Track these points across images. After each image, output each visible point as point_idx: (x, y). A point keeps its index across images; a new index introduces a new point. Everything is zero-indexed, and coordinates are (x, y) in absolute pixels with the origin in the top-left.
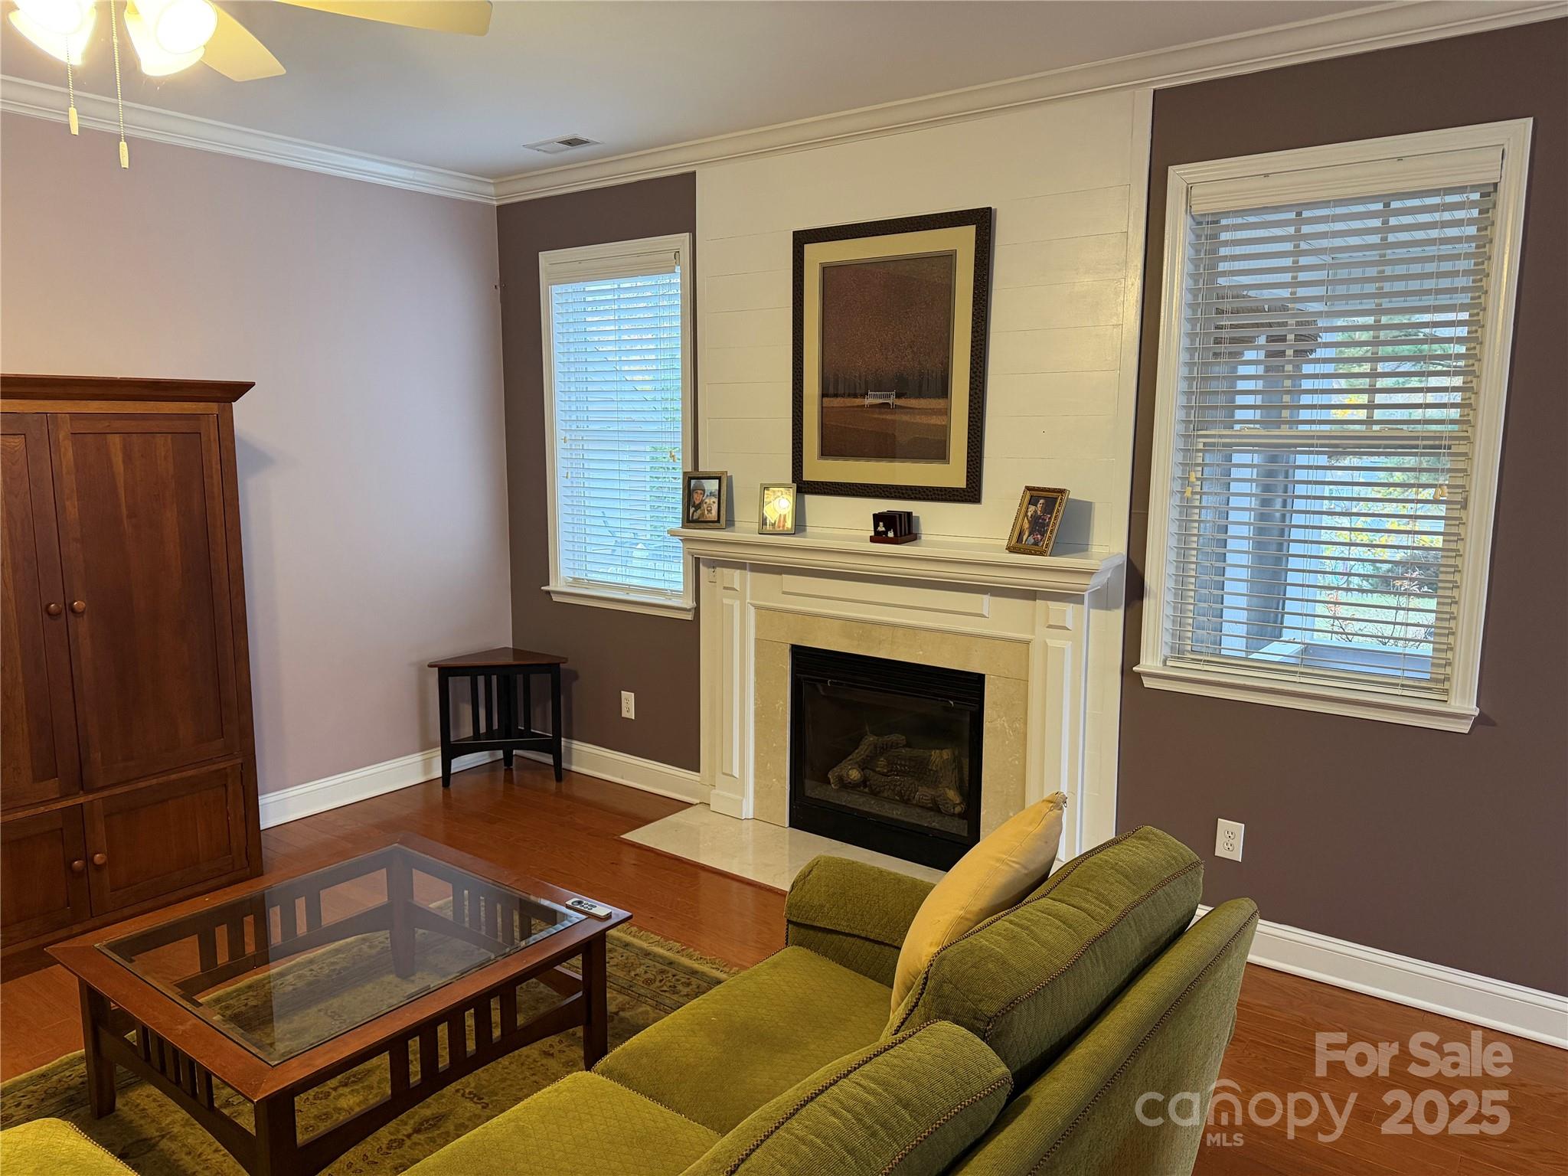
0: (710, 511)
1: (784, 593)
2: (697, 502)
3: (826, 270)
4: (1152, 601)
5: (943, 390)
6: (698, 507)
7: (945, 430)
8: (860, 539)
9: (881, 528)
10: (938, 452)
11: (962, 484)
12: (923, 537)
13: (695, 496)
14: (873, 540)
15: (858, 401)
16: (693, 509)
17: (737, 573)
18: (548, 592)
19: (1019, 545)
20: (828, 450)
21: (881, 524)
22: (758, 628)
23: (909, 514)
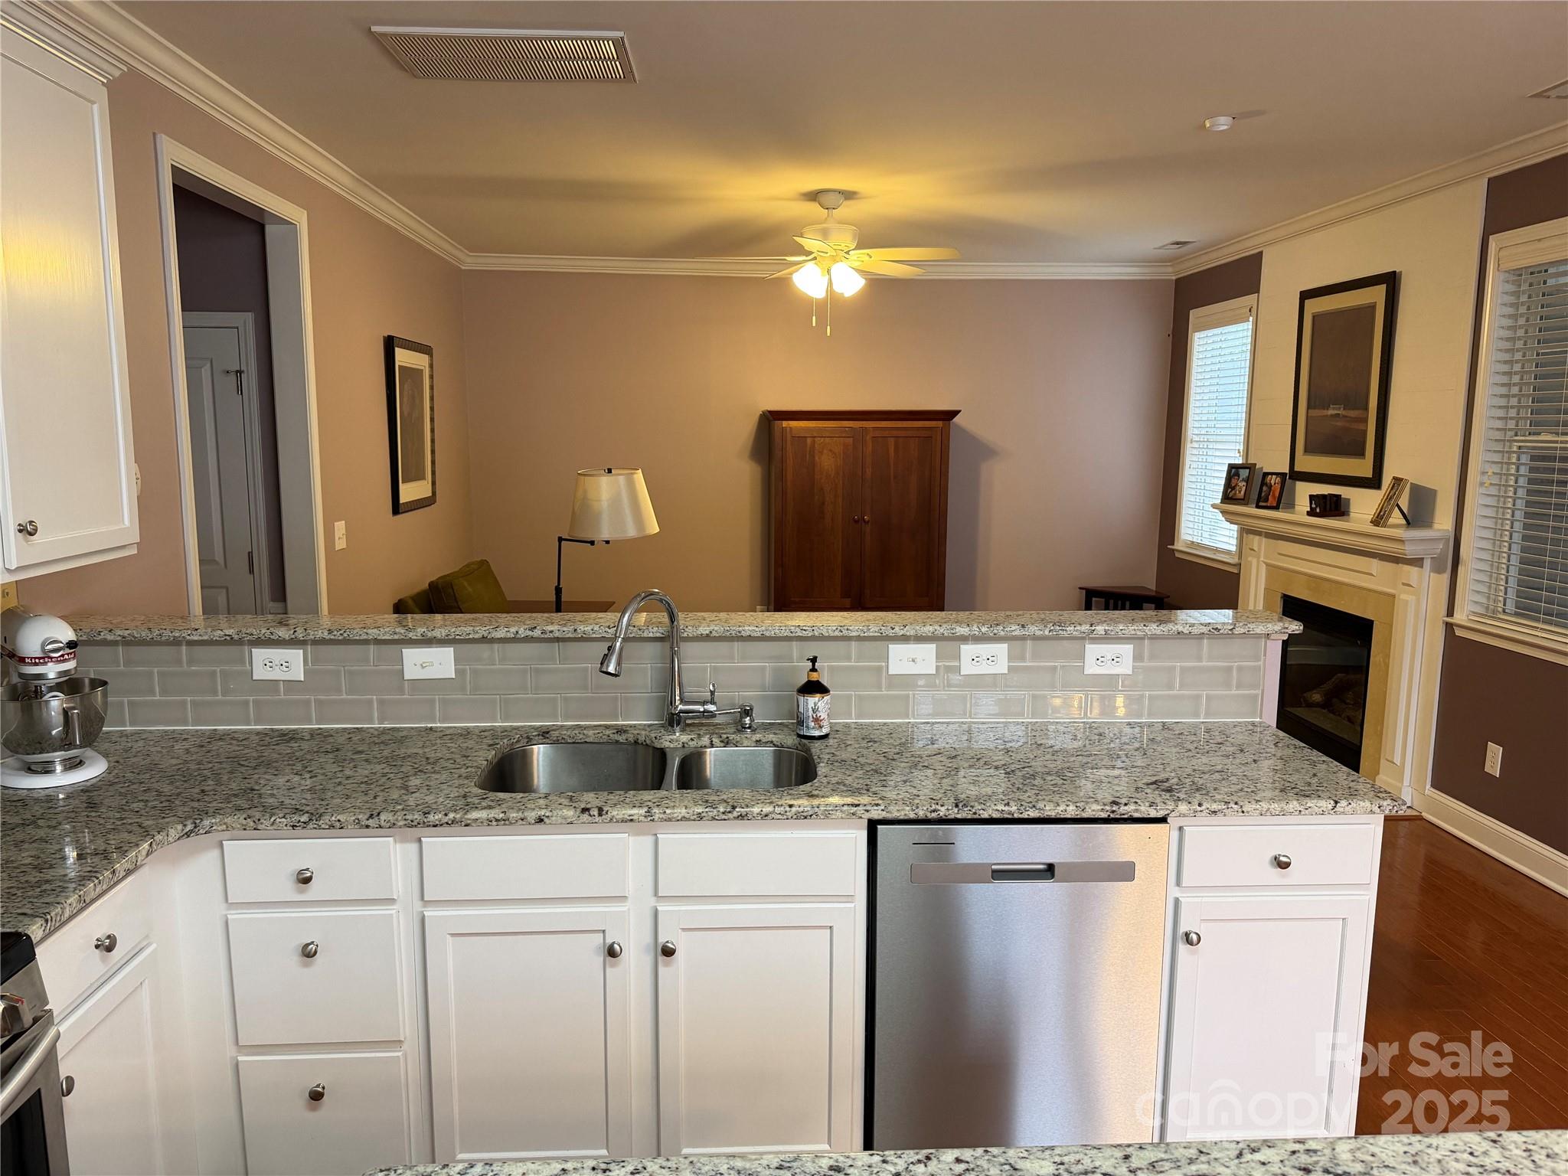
0: (1240, 492)
1: (1280, 554)
2: (1233, 485)
3: (1315, 318)
4: (1463, 568)
5: (1365, 402)
6: (1233, 488)
7: (1365, 433)
8: (1303, 514)
9: (1314, 506)
10: (1361, 454)
11: (1369, 474)
12: (1352, 515)
13: (1233, 480)
14: (1309, 514)
15: (1325, 412)
16: (1230, 490)
17: (1257, 538)
18: (1173, 550)
20: (1308, 448)
21: (1313, 503)
22: (1267, 578)
23: (1338, 497)
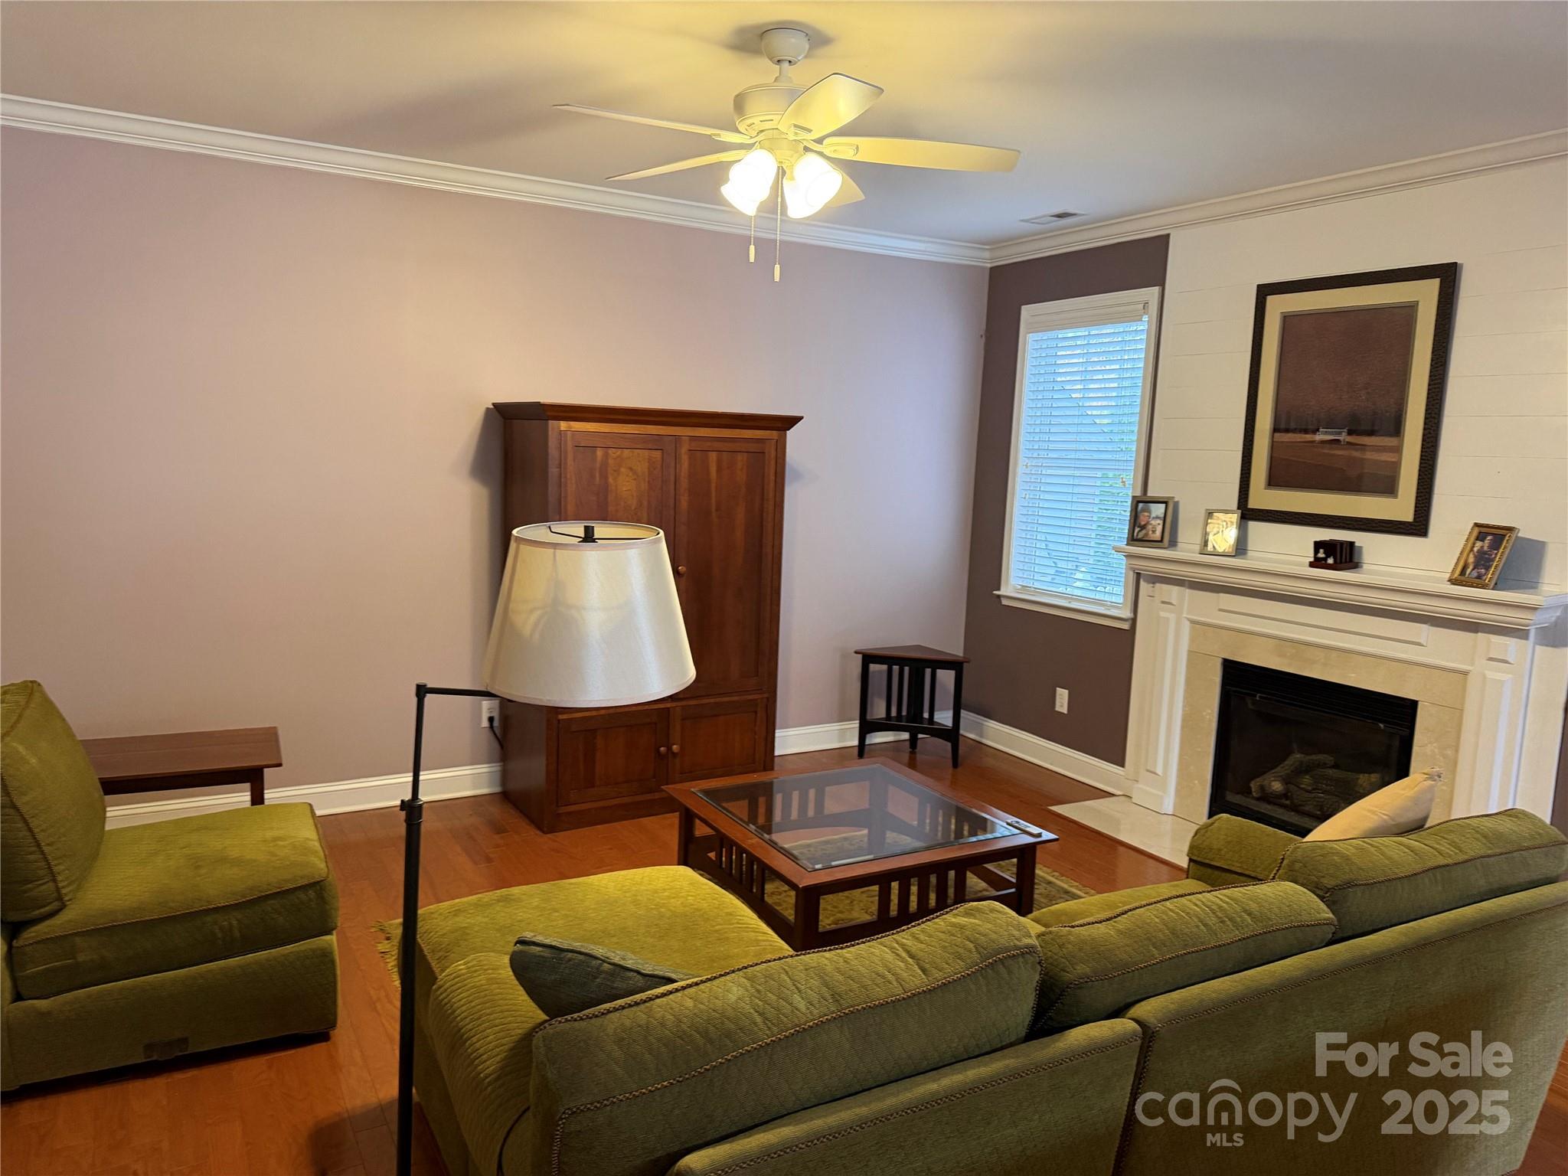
0: (1154, 532)
1: (1220, 610)
2: (1143, 523)
3: (1287, 319)
5: (1396, 428)
6: (1143, 527)
7: (1396, 467)
8: (1300, 564)
9: (1321, 555)
10: (1388, 487)
11: (1409, 517)
12: (1365, 566)
13: (1142, 518)
14: (1312, 565)
15: (1309, 437)
16: (1139, 529)
17: (1175, 589)
18: (999, 597)
19: (1462, 578)
20: (1275, 481)
21: (1321, 551)
22: (1192, 640)
23: (1352, 544)
